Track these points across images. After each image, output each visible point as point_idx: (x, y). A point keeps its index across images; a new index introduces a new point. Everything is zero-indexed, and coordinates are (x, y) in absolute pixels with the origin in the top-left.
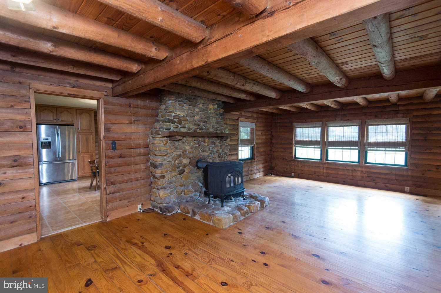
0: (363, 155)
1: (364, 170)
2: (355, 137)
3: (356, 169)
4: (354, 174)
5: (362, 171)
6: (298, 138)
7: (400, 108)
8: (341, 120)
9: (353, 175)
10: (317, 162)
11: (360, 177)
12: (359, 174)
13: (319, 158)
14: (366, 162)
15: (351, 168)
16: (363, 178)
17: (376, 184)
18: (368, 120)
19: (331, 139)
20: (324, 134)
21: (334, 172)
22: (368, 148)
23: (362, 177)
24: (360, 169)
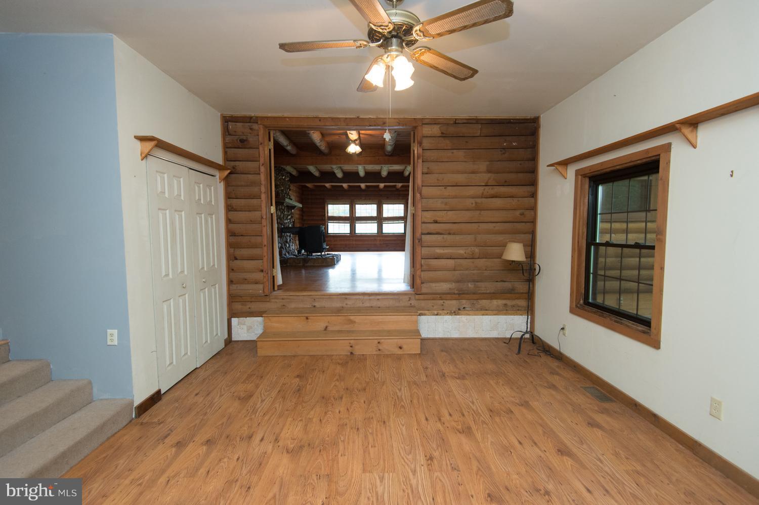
0: (380, 228)
1: (381, 238)
2: (375, 214)
3: (376, 238)
5: (380, 240)
6: (330, 214)
7: (401, 193)
8: (365, 199)
9: (374, 243)
10: (348, 236)
11: (379, 245)
12: (378, 243)
13: (349, 232)
14: (382, 233)
15: (373, 238)
16: (381, 245)
17: (389, 248)
18: (383, 200)
19: (358, 215)
20: (352, 210)
21: (361, 243)
22: (384, 221)
24: (379, 238)
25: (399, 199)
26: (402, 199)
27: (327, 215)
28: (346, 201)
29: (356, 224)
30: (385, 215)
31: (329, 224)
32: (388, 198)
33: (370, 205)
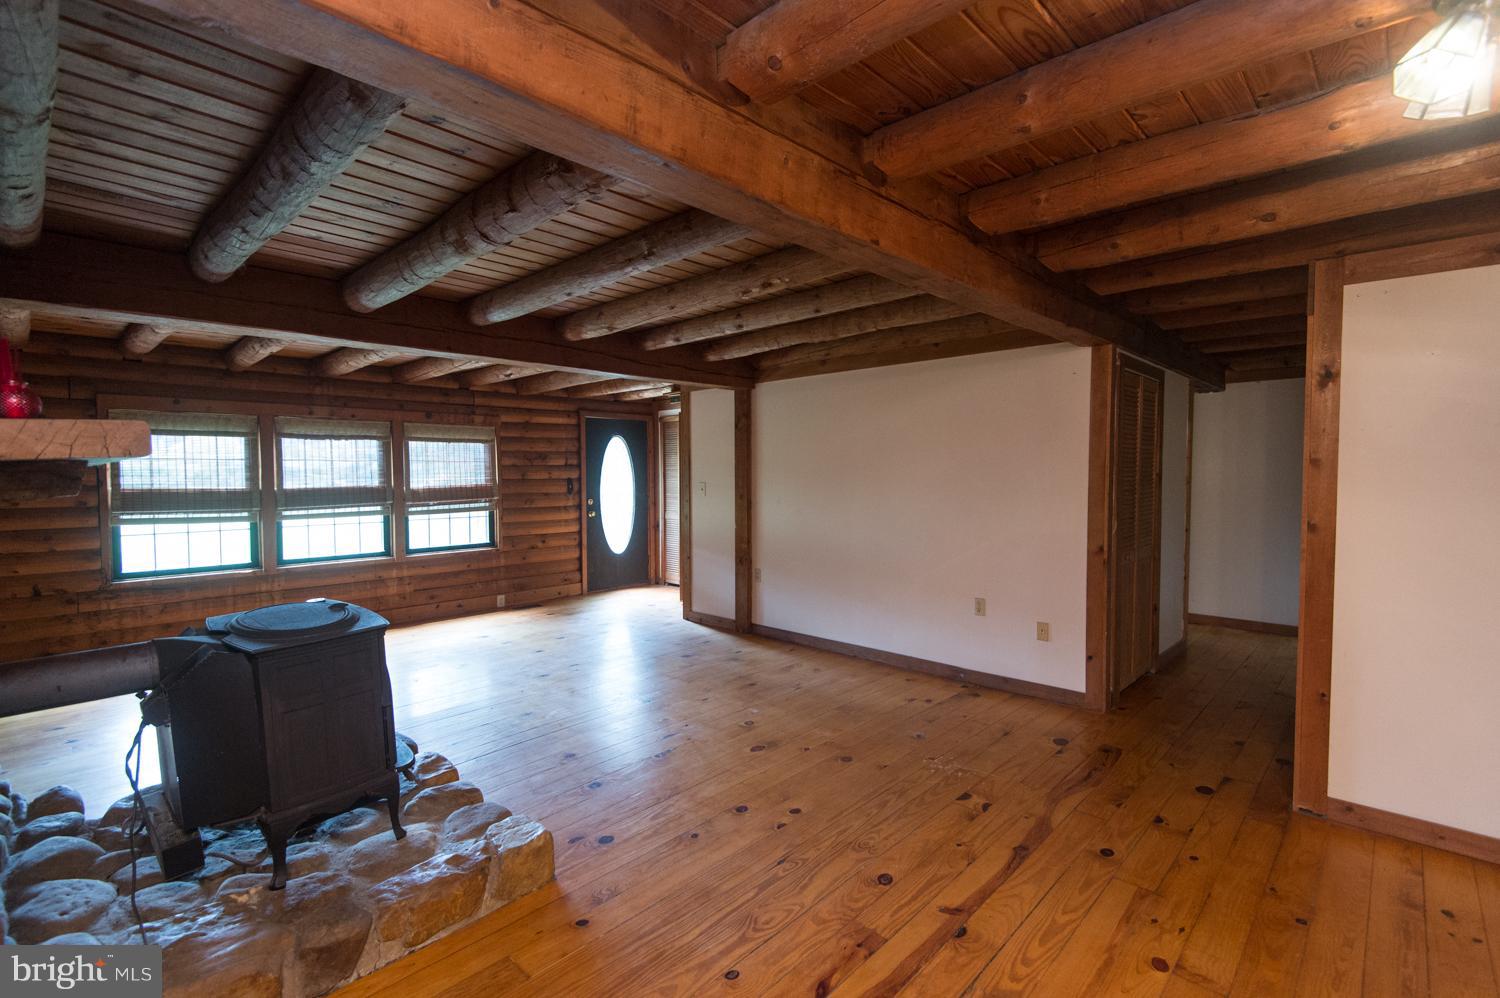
0: (396, 531)
1: (406, 573)
3: (384, 574)
4: (381, 592)
5: (400, 579)
8: (330, 417)
9: (379, 595)
11: (397, 598)
12: (392, 589)
13: (247, 560)
14: (405, 551)
15: (370, 576)
16: (404, 598)
17: (438, 606)
18: (409, 424)
19: (292, 482)
20: (264, 462)
22: (412, 506)
23: (399, 595)
24: (394, 573)
25: (472, 423)
26: (484, 424)
27: (116, 484)
28: (228, 421)
29: (285, 523)
30: (417, 482)
31: (125, 529)
32: (429, 415)
33: (351, 443)
